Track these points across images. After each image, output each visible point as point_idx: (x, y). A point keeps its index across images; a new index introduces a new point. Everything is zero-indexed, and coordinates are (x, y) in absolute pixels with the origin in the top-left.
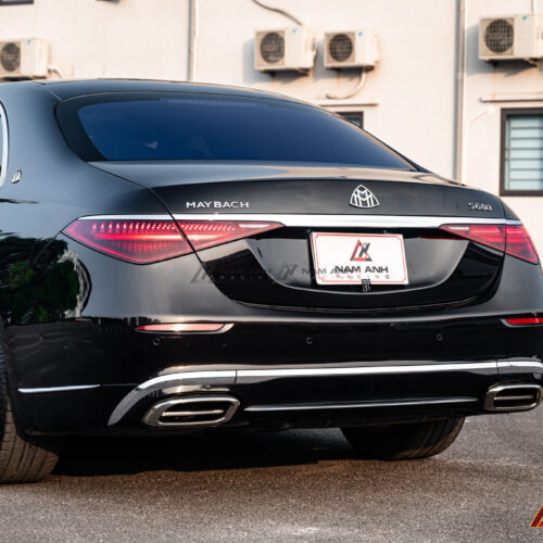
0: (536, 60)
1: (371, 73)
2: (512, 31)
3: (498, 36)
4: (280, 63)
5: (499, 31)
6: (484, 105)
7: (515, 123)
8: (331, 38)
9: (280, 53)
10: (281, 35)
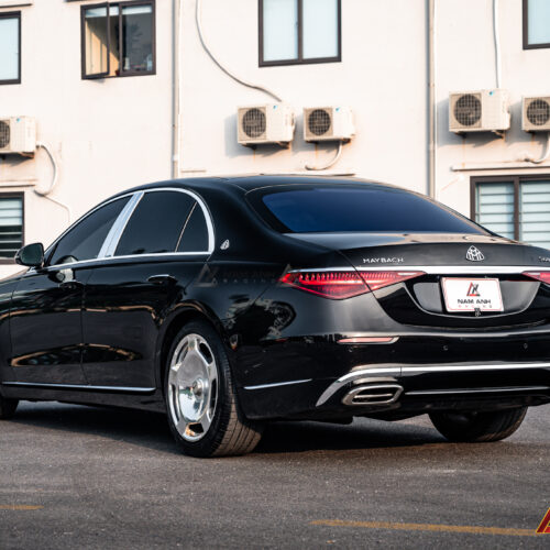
0: (502, 131)
1: (347, 146)
2: (480, 105)
3: (466, 110)
4: (262, 137)
5: (468, 106)
6: (454, 173)
7: (483, 190)
8: (310, 113)
9: (262, 127)
10: (262, 110)
